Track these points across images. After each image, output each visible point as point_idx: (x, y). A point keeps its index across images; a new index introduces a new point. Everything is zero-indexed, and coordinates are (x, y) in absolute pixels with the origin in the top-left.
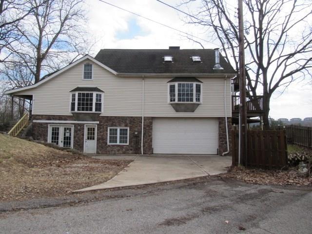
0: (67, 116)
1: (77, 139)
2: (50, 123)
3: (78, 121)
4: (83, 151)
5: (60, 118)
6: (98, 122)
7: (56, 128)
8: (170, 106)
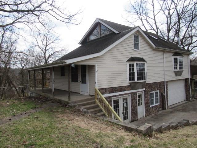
0: (125, 86)
1: (132, 107)
2: (113, 96)
3: (133, 90)
4: (137, 117)
5: (121, 89)
6: (144, 89)
7: (116, 100)
8: (174, 72)
